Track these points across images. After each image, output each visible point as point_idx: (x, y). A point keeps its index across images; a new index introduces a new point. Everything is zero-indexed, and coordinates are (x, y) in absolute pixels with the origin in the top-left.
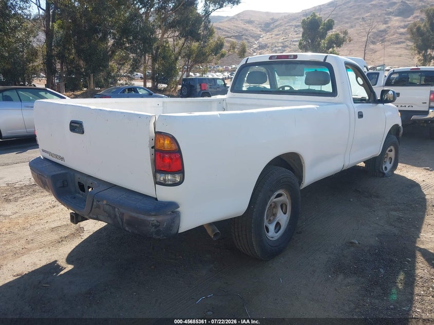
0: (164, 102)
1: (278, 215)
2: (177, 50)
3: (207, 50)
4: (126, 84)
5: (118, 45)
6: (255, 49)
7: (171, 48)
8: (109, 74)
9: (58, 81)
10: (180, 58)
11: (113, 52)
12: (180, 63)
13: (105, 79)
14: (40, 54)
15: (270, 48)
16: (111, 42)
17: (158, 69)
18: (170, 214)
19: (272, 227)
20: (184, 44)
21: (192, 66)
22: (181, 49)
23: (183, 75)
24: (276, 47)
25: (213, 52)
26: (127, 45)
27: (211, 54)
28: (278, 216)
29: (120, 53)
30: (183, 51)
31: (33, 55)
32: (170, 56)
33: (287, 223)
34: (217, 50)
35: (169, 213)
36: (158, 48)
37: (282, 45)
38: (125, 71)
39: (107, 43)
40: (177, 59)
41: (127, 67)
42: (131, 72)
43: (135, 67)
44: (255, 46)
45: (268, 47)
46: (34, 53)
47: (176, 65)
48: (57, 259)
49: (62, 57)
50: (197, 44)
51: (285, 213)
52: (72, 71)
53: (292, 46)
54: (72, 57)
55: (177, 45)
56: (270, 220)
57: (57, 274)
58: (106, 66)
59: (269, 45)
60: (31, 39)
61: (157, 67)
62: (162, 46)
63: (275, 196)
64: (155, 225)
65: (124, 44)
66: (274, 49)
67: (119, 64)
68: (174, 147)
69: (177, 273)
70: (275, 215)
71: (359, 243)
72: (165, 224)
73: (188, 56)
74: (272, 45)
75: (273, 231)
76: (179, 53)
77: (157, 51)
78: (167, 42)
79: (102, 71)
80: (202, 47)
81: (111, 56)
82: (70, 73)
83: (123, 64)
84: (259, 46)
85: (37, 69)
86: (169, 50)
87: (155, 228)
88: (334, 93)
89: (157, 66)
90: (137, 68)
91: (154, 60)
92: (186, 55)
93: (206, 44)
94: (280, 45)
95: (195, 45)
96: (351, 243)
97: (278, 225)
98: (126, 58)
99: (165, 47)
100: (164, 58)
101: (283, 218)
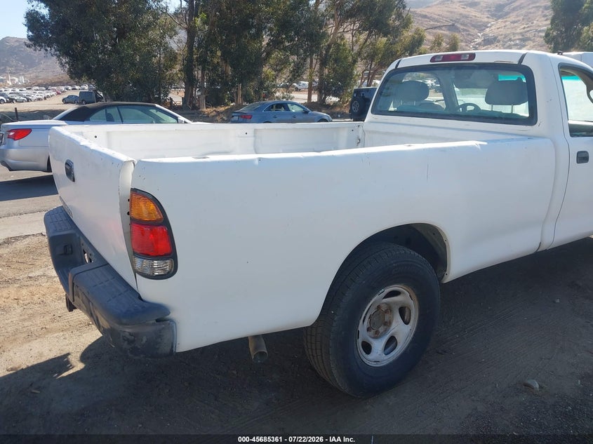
0: (255, 130)
1: (394, 325)
2: (356, 48)
3: (398, 47)
4: (283, 98)
5: (275, 44)
6: (477, 44)
7: (347, 46)
8: (261, 83)
9: (199, 93)
10: (359, 59)
11: (269, 54)
12: (359, 68)
13: (255, 91)
14: (180, 58)
15: (501, 42)
16: (266, 39)
17: (328, 76)
18: (153, 324)
19: (378, 345)
20: (366, 40)
21: (376, 71)
22: (362, 48)
23: (362, 83)
24: (510, 40)
25: (406, 50)
26: (287, 44)
27: (404, 53)
28: (392, 328)
29: (277, 54)
30: (364, 50)
31: (171, 60)
32: (346, 58)
33: (410, 339)
34: (413, 48)
35: (151, 322)
36: (329, 46)
37: (520, 37)
38: (283, 80)
39: (261, 42)
40: (355, 61)
41: (286, 73)
42: (291, 81)
43: (296, 75)
44: (478, 40)
45: (499, 41)
46: (172, 57)
47: (352, 70)
48: (71, 351)
49: (203, 62)
50: (384, 40)
51: (407, 323)
52: (214, 80)
53: (538, 39)
54: (216, 61)
55: (357, 41)
56: (377, 332)
57: (58, 375)
58: (258, 73)
59: (499, 37)
60: (167, 39)
61: (327, 73)
62: (336, 43)
63: (383, 295)
64: (128, 340)
65: (283, 43)
66: (507, 44)
67: (276, 70)
68: (156, 216)
69: (216, 400)
70: (388, 324)
71: (541, 387)
72: (145, 340)
73: (371, 57)
74: (505, 38)
75: (379, 352)
76: (359, 54)
77: (327, 51)
78: (342, 38)
79: (252, 80)
80: (391, 44)
81: (266, 59)
82: (212, 82)
83: (280, 71)
84: (484, 40)
85: (176, 78)
86: (345, 50)
87: (129, 344)
88: (532, 119)
89: (326, 71)
90: (299, 76)
91: (323, 63)
92: (367, 56)
93: (397, 40)
94: (517, 37)
95: (383, 40)
96: (526, 385)
97: (392, 341)
98: (285, 62)
99: (340, 45)
100: (336, 61)
101: (403, 331)
